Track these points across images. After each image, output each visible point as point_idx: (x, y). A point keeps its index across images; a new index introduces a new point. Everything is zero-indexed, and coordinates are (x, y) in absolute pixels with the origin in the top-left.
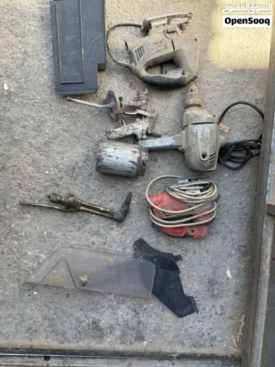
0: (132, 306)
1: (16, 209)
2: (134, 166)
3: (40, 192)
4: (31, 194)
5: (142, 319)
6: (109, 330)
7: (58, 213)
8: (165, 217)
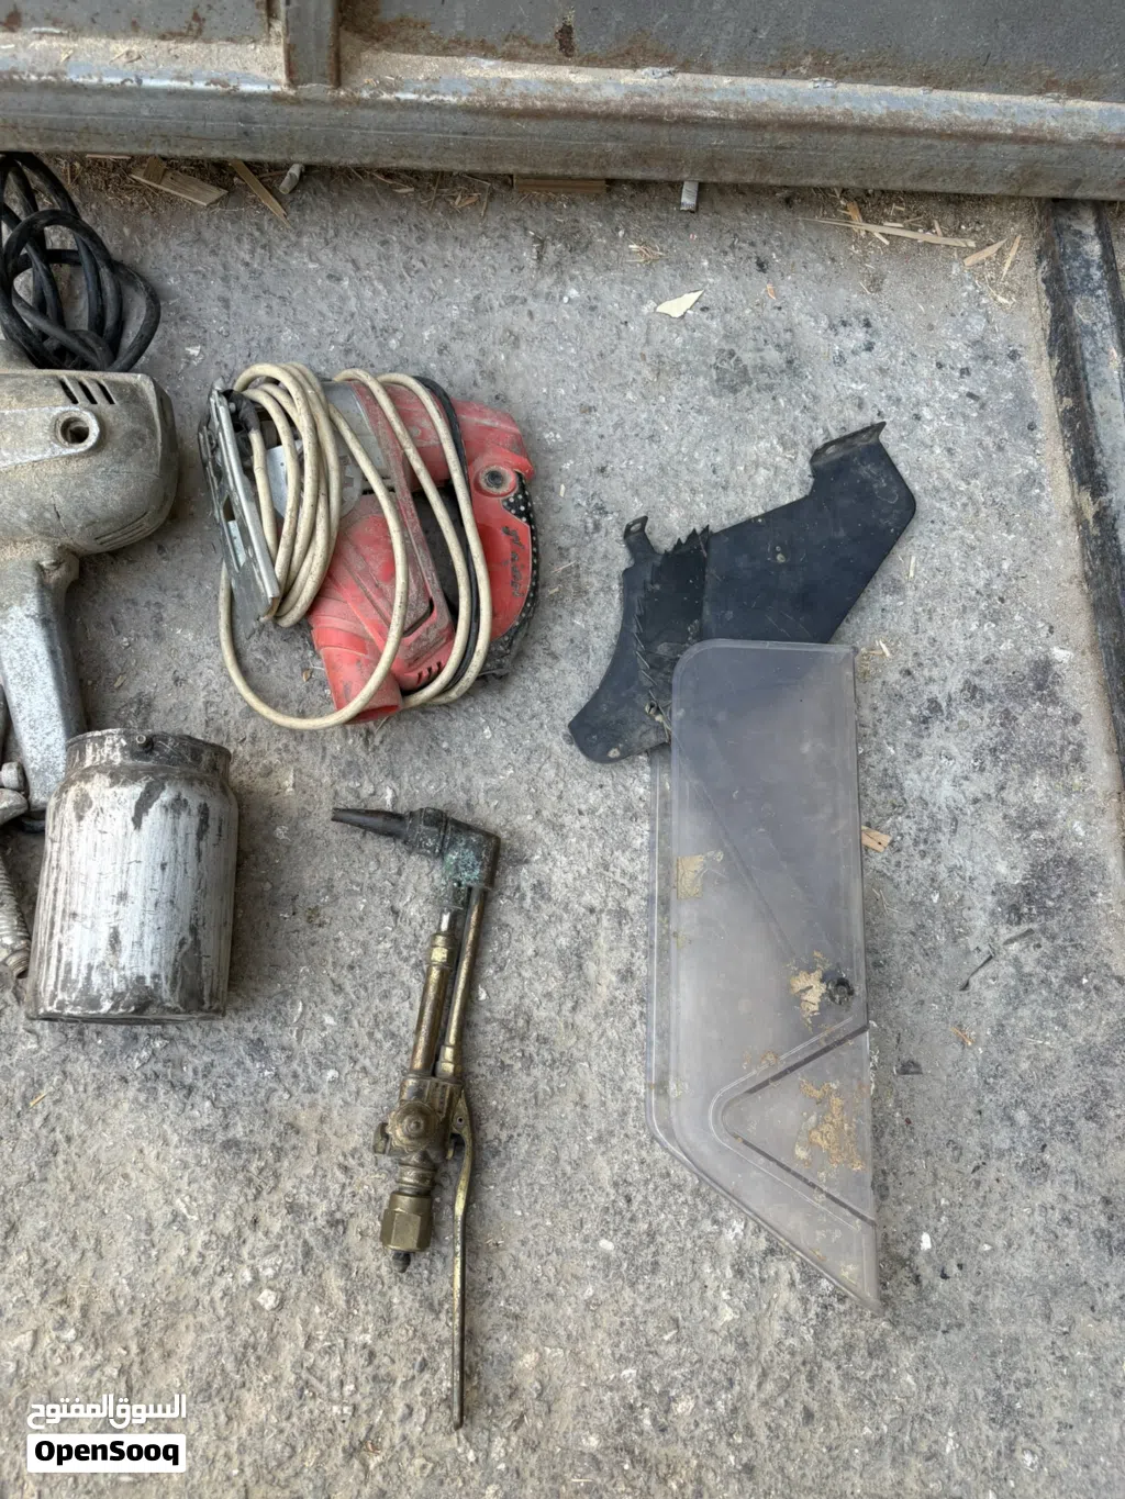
0: (905, 737)
1: (499, 1442)
2: (166, 796)
3: (387, 1318)
4: (401, 1371)
5: (955, 685)
6: (1035, 835)
7: (493, 1196)
8: (440, 615)
